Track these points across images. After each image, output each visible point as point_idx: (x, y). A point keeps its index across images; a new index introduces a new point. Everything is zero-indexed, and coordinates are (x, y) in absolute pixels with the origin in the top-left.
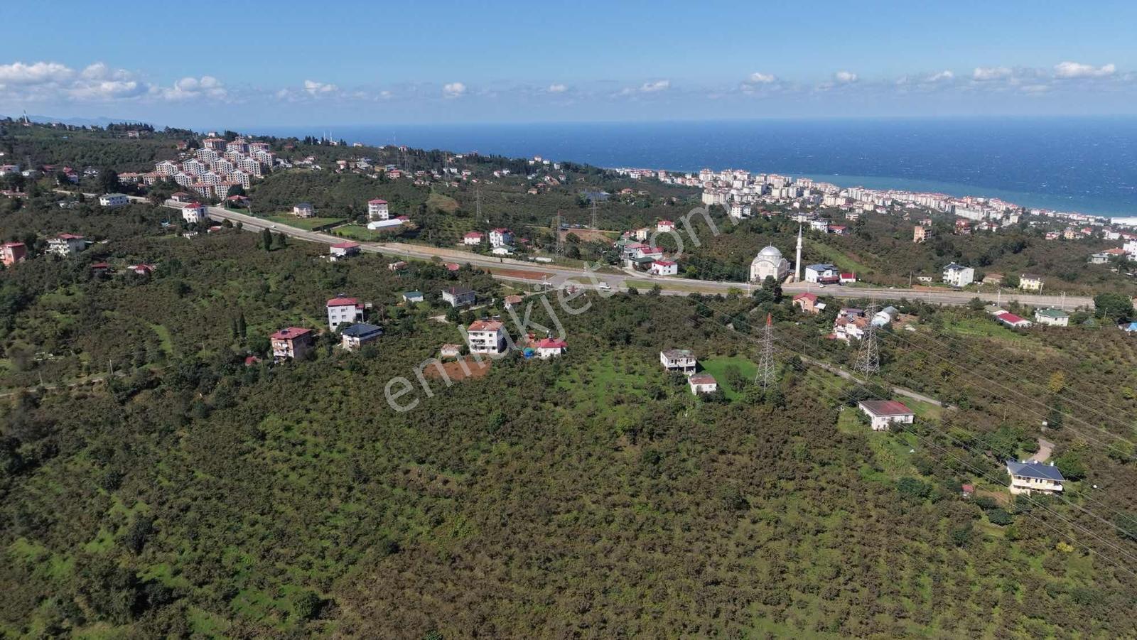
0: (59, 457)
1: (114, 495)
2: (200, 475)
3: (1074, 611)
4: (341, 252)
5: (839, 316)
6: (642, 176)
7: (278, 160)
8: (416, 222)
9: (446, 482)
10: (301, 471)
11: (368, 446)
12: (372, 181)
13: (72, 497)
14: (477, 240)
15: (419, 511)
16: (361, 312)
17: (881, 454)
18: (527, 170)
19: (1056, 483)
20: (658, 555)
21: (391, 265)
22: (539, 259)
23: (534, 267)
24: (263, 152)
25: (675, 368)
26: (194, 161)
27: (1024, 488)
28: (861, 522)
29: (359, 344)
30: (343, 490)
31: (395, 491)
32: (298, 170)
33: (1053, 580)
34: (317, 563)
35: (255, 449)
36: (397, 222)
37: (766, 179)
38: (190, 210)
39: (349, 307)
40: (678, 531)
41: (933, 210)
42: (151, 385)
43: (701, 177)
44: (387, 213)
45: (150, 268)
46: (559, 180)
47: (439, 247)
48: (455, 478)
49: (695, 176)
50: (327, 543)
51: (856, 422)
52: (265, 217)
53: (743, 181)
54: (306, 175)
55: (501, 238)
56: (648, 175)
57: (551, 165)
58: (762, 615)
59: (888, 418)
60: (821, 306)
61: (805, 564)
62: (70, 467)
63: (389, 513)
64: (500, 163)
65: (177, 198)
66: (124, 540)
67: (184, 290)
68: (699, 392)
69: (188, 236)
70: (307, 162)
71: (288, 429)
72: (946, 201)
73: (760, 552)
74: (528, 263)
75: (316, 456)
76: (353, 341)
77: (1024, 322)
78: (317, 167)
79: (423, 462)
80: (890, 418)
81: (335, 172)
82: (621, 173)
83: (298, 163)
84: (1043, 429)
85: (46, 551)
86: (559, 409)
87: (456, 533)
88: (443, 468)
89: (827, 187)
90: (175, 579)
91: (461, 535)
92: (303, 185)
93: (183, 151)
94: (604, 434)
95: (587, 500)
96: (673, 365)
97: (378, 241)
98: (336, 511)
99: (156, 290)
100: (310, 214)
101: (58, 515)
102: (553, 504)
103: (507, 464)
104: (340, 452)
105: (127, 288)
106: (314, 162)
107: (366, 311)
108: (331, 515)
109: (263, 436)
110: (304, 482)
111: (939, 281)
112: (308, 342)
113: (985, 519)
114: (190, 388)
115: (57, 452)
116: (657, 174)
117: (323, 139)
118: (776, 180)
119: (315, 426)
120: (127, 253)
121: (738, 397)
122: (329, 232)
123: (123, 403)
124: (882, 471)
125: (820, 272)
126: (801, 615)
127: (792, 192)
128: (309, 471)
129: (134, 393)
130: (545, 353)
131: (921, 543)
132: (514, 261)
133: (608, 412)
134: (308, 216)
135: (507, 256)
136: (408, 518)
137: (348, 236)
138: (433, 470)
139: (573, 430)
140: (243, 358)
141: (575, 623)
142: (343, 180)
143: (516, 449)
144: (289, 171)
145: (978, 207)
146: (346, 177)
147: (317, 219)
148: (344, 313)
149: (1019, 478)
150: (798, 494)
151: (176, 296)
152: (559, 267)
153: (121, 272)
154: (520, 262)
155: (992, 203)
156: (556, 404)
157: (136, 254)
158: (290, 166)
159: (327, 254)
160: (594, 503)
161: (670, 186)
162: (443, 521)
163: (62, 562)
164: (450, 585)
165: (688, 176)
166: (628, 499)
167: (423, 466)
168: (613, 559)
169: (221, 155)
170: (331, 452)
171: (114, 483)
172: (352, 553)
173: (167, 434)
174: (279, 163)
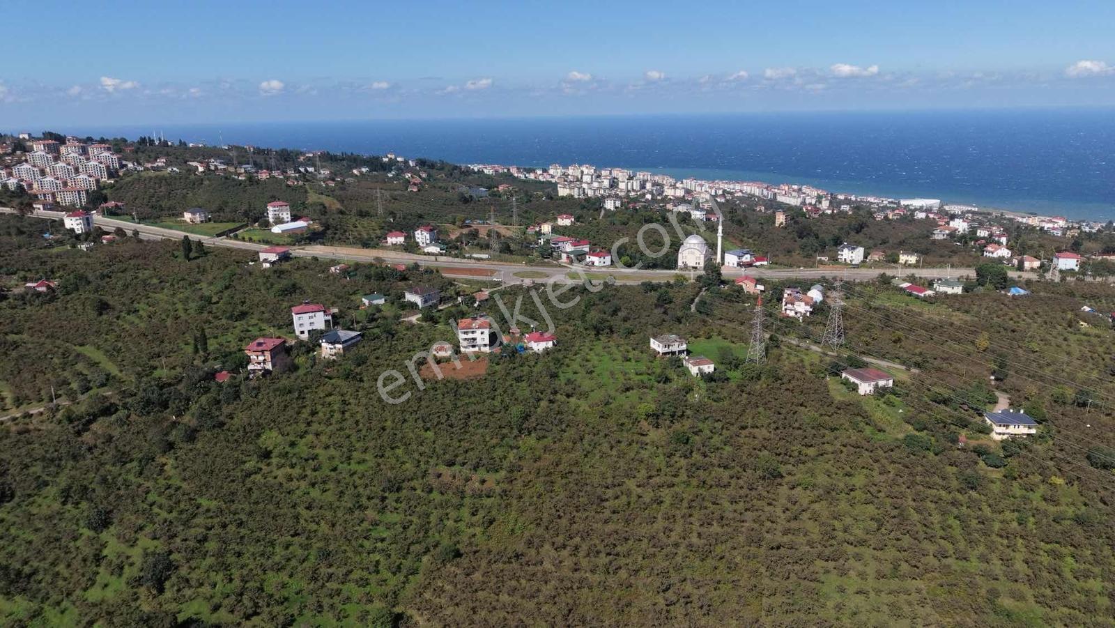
0: (16, 499)
1: (104, 536)
2: (204, 502)
3: (1078, 534)
4: (273, 257)
5: (786, 296)
6: (496, 171)
7: (124, 162)
8: (321, 224)
9: (483, 482)
10: (322, 486)
11: (388, 453)
12: (240, 183)
13: (50, 542)
14: (401, 240)
15: (465, 513)
16: (329, 318)
17: (877, 415)
18: (382, 167)
19: (1029, 428)
20: (716, 528)
21: (333, 269)
22: (475, 255)
23: (471, 264)
24: (107, 154)
25: (668, 353)
26: (26, 166)
27: (1004, 434)
28: (883, 478)
29: (341, 351)
30: (376, 501)
31: (432, 496)
32: (152, 173)
33: (1052, 509)
34: (373, 578)
35: (261, 469)
36: (301, 224)
37: (610, 173)
38: (74, 219)
39: (318, 314)
40: (726, 504)
41: (758, 197)
42: (108, 411)
43: (551, 172)
44: (289, 215)
45: (52, 285)
46: (420, 177)
47: (367, 248)
48: (491, 478)
49: (545, 171)
50: (376, 557)
51: (844, 389)
52: (154, 224)
53: (592, 176)
54: (163, 178)
55: (428, 236)
56: (501, 171)
57: (406, 162)
58: (827, 572)
59: (873, 383)
60: (761, 287)
61: (848, 520)
62: (34, 510)
63: (433, 519)
64: (356, 161)
65: (41, 207)
66: (138, 582)
67: (103, 307)
68: (701, 373)
69: (83, 247)
70: (160, 164)
71: (293, 444)
72: (767, 188)
73: (805, 516)
74: (465, 260)
75: (335, 469)
76: (335, 348)
77: (930, 292)
78: (175, 169)
79: (454, 464)
80: (874, 383)
81: (195, 175)
82: (476, 169)
83: (149, 165)
84: (993, 383)
85: (34, 606)
86: (573, 400)
87: (513, 530)
88: (476, 468)
89: (664, 179)
90: (215, 615)
91: (518, 532)
92: (163, 189)
93: (8, 155)
94: (626, 421)
95: (631, 484)
96: (666, 350)
97: (294, 245)
98: (376, 524)
99: (66, 308)
100: (203, 219)
101: (35, 564)
102: (599, 491)
103: (540, 458)
104: (359, 463)
105: (28, 308)
106: (168, 164)
107: (334, 316)
108: (371, 527)
109: (267, 455)
110: (330, 497)
111: (835, 260)
112: (281, 351)
113: (982, 464)
114: (158, 411)
115: (12, 496)
116: (509, 170)
117: (160, 139)
118: (621, 174)
119: (323, 438)
120: (18, 270)
121: (735, 375)
122: (236, 237)
123: (79, 434)
124: (884, 431)
125: (740, 257)
126: (859, 566)
127: (636, 185)
128: (331, 485)
129: (90, 422)
130: (538, 347)
131: (938, 490)
132: (450, 259)
133: (621, 398)
134: (202, 222)
135: (441, 255)
136: (456, 521)
137: (259, 241)
138: (465, 471)
139: (594, 419)
140: (212, 375)
141: (661, 602)
142: (206, 182)
143: (545, 441)
144: (142, 174)
145: (794, 194)
146: (208, 179)
147: (212, 224)
148: (312, 320)
149: (1000, 426)
150: (820, 458)
151: (92, 314)
152: (496, 263)
153: (16, 291)
154: (456, 260)
155: (804, 189)
156: (568, 396)
157: (29, 270)
158: (141, 168)
159: (256, 260)
160: (639, 486)
161: (524, 182)
162: (494, 520)
163: (59, 615)
164: (523, 581)
165: (539, 172)
166: (669, 479)
167: (453, 468)
168: (674, 537)
169: (57, 159)
170: (349, 464)
171: (104, 522)
172: (407, 563)
173: (147, 464)
174: (126, 166)
